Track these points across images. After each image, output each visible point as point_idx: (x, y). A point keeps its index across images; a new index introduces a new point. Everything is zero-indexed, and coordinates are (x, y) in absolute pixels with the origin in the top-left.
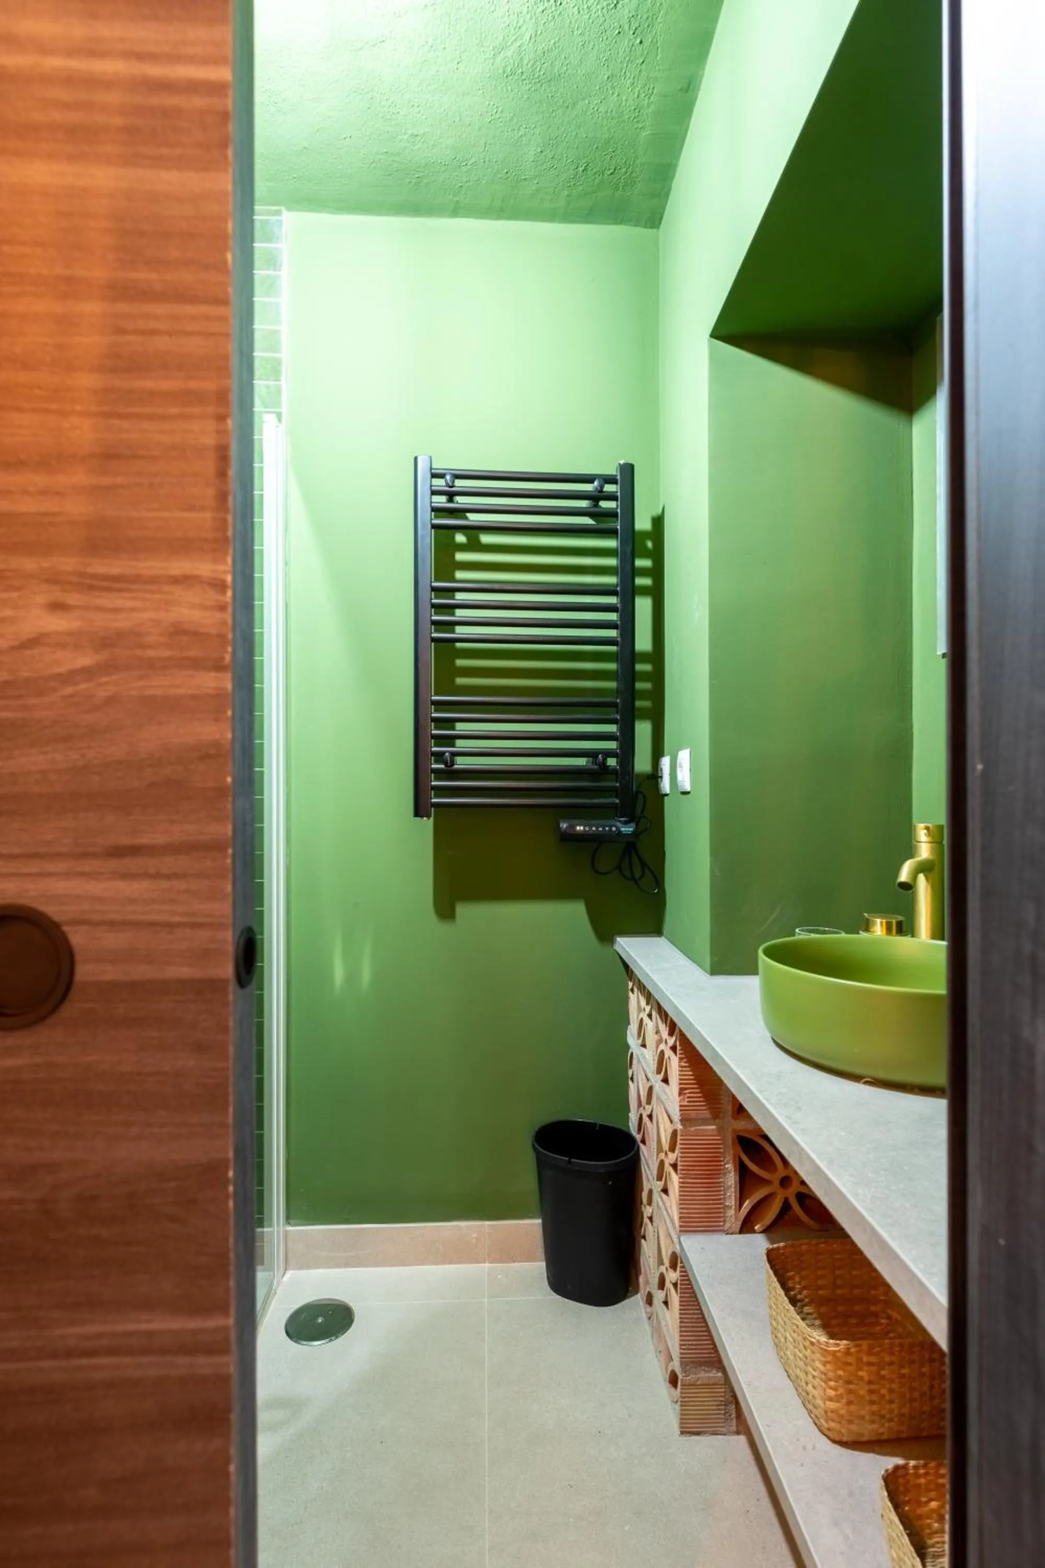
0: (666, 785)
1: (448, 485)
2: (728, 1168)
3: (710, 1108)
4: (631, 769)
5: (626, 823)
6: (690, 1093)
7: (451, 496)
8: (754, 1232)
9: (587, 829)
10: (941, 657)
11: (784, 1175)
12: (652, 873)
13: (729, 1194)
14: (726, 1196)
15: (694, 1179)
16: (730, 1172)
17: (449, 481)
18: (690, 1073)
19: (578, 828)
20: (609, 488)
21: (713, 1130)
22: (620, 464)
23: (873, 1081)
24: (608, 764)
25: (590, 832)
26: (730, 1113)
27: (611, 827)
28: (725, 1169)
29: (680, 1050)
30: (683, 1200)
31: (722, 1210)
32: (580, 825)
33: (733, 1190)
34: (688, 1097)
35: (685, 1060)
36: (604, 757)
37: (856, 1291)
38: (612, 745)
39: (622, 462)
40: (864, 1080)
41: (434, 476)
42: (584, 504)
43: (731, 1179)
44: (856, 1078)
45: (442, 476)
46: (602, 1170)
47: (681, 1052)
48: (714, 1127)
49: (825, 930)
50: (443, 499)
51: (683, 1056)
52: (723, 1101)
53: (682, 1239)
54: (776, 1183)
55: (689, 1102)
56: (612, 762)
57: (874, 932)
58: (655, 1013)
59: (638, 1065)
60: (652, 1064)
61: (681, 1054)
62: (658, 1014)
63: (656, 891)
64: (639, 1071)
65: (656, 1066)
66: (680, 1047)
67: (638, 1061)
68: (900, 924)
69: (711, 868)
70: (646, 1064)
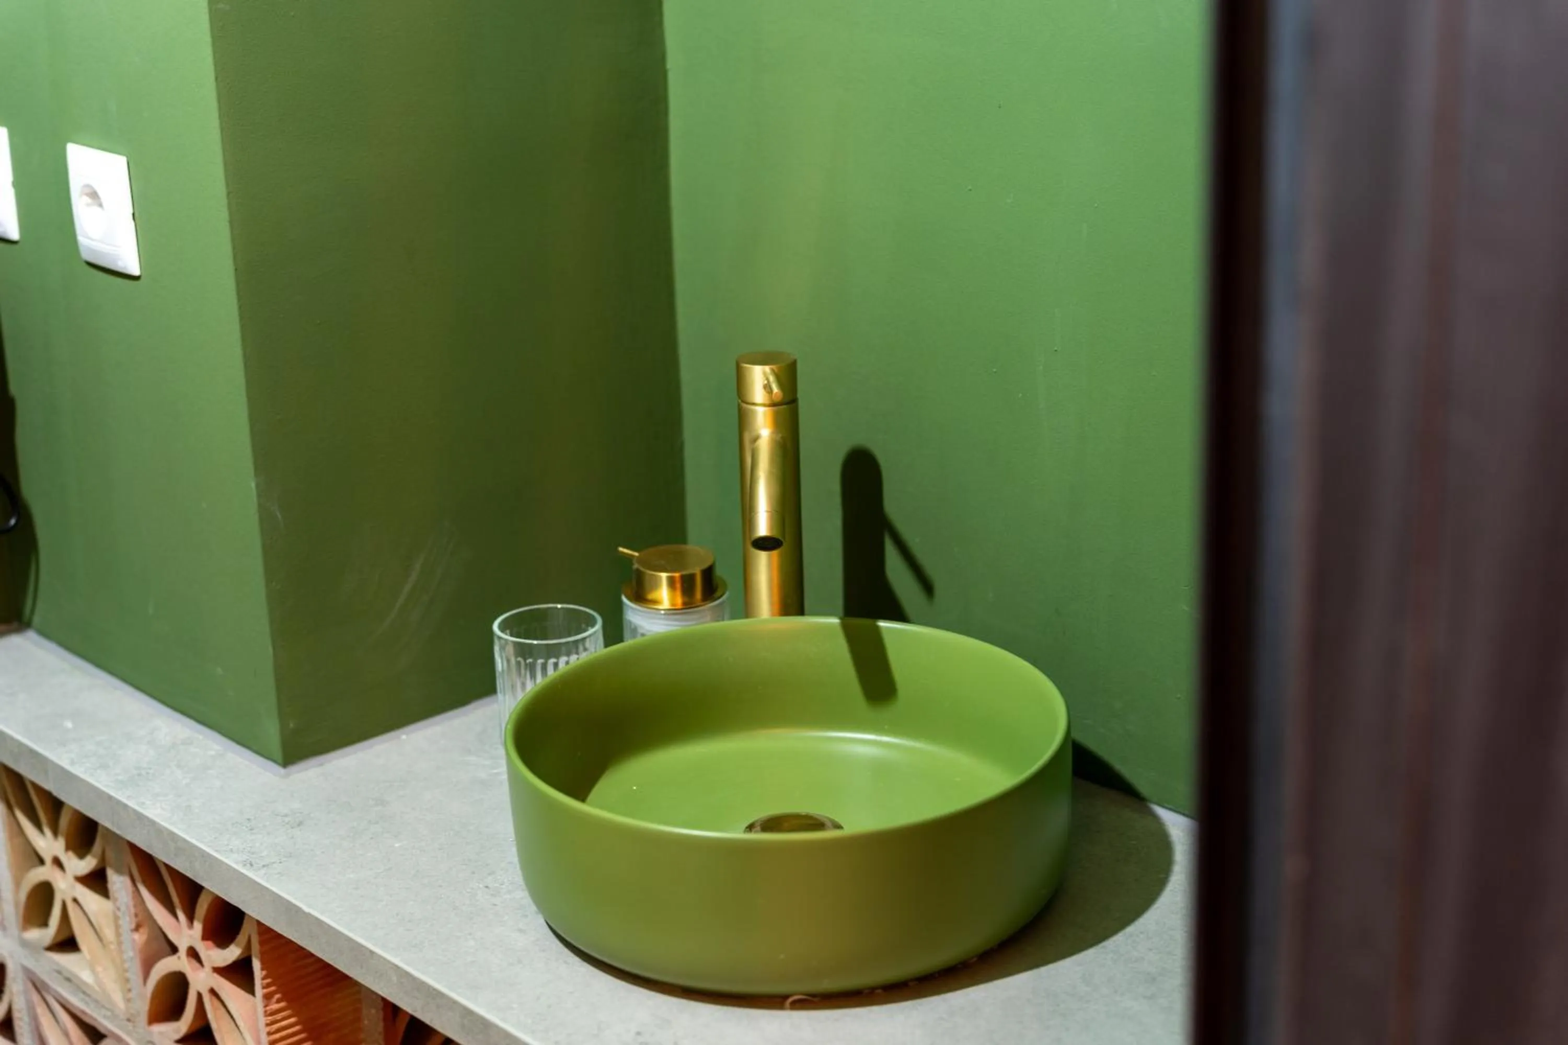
29: (264, 978)
35: (277, 996)
47: (268, 982)
51: (273, 989)
57: (655, 602)
58: (126, 880)
59: (36, 997)
60: (118, 998)
61: (267, 986)
62: (145, 883)
63: (13, 522)
64: (41, 1010)
65: (143, 1006)
66: (264, 973)
67: (38, 986)
68: (708, 574)
69: (261, 506)
70: (87, 999)
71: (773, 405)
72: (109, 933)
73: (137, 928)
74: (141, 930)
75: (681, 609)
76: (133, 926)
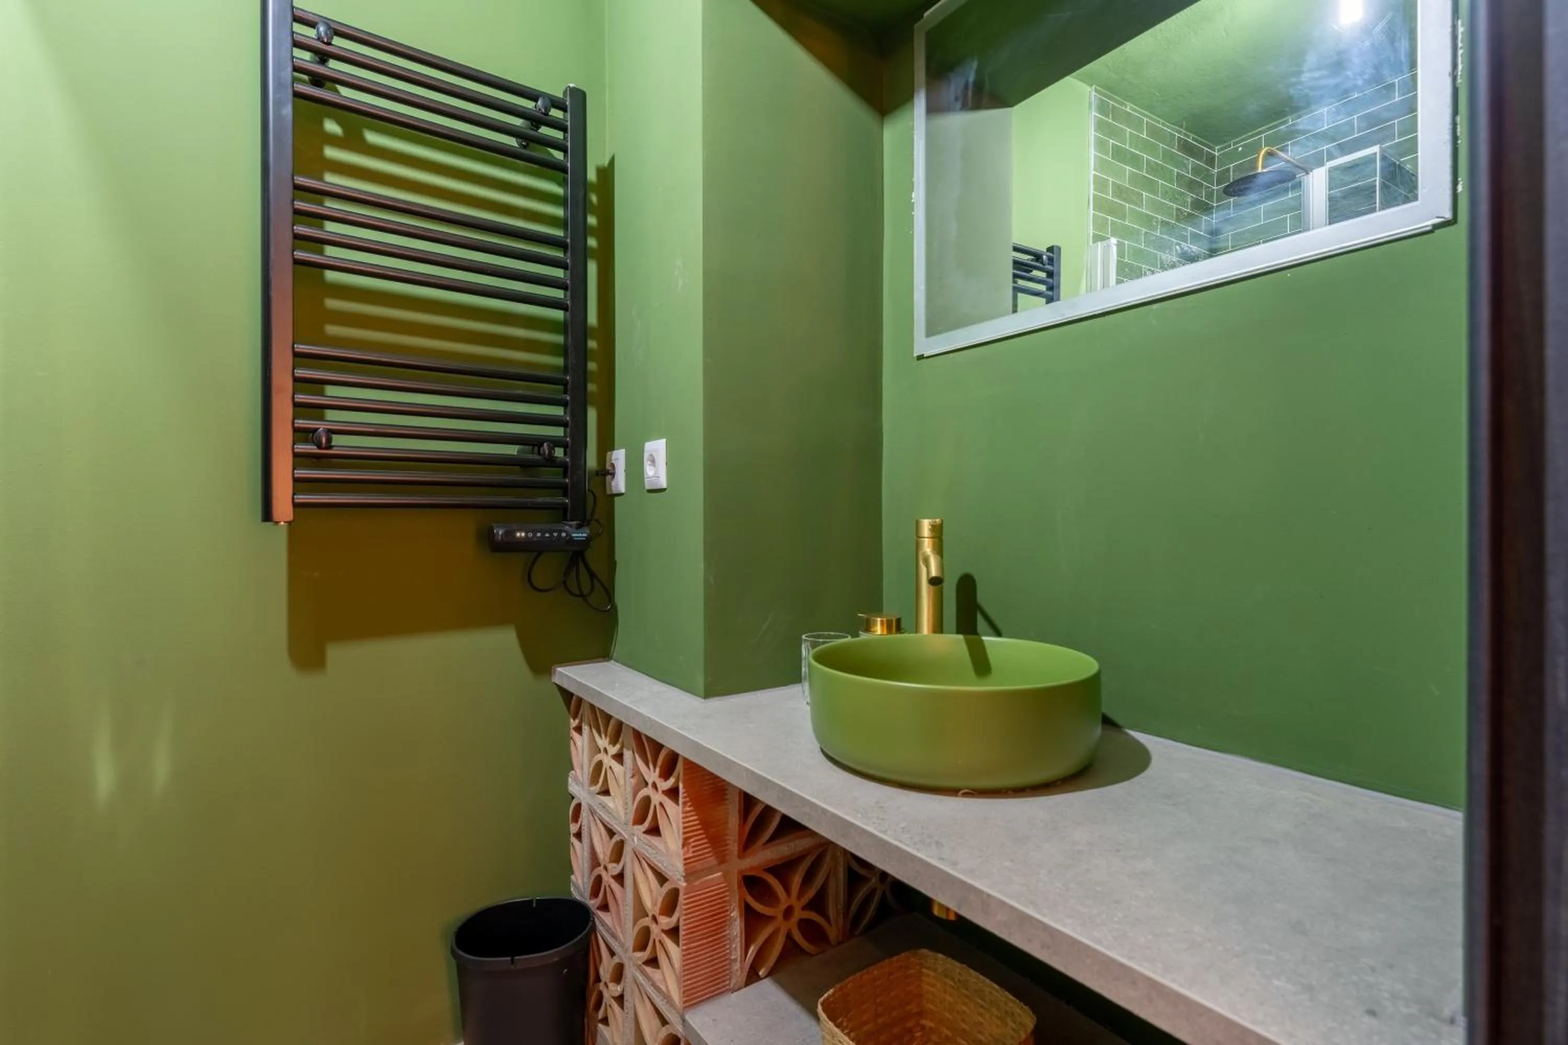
0: (619, 483)
1: (319, 39)
2: (733, 916)
3: (716, 853)
4: (583, 462)
5: (579, 527)
6: (694, 841)
7: (323, 57)
8: (759, 979)
9: (530, 535)
10: (916, 359)
11: (787, 905)
12: (603, 585)
13: (734, 946)
14: (731, 949)
15: (699, 940)
16: (735, 920)
17: (323, 34)
18: (695, 818)
19: (518, 534)
20: (556, 113)
21: (718, 877)
22: (569, 87)
23: (969, 791)
24: (556, 455)
25: (535, 539)
26: (736, 853)
27: (560, 532)
28: (731, 917)
29: (684, 793)
30: (687, 970)
31: (727, 967)
32: (520, 531)
33: (738, 939)
34: (693, 847)
35: (689, 804)
36: (552, 445)
37: (894, 1014)
38: (558, 432)
39: (572, 85)
40: (962, 791)
41: (297, 19)
42: (518, 122)
43: (736, 928)
44: (953, 792)
45: (312, 25)
46: (556, 959)
47: (685, 795)
48: (719, 874)
49: (830, 635)
50: (307, 56)
51: (687, 799)
52: (728, 842)
53: (687, 1017)
54: (780, 917)
55: (694, 852)
56: (559, 452)
57: (874, 632)
58: (631, 752)
59: (591, 818)
60: (622, 813)
61: (685, 797)
62: (638, 753)
63: (609, 607)
64: (592, 824)
65: (631, 816)
66: (684, 790)
67: (592, 812)
68: (899, 621)
69: (705, 576)
70: (610, 815)
71: (933, 538)
72: (622, 782)
73: (633, 776)
74: (635, 777)
75: (886, 635)
76: (631, 775)
